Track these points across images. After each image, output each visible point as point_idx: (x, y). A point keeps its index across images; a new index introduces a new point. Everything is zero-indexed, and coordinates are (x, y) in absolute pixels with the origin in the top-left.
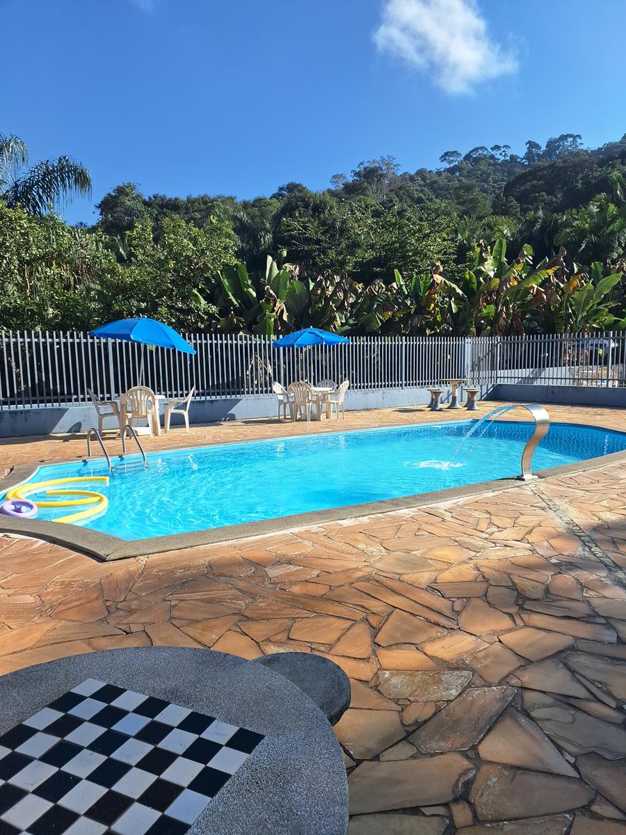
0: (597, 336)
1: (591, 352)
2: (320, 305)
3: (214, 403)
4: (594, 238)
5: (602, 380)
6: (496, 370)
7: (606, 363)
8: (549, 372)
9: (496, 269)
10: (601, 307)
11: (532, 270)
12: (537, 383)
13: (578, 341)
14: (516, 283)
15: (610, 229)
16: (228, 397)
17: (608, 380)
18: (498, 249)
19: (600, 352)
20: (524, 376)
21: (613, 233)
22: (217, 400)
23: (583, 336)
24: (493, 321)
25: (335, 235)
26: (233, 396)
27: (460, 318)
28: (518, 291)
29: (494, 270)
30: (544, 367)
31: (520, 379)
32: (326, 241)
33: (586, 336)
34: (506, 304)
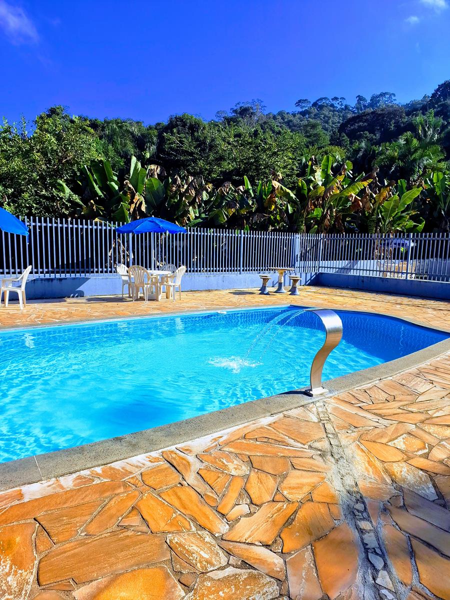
0: (400, 236)
1: (395, 249)
2: (176, 201)
3: (63, 280)
4: (401, 164)
5: (402, 273)
6: (319, 261)
7: (406, 259)
8: (361, 264)
9: (323, 180)
10: (404, 214)
11: (352, 181)
12: (352, 273)
13: (385, 241)
14: (338, 192)
15: (413, 157)
16: (78, 275)
17: (407, 273)
18: (326, 163)
19: (402, 249)
20: (340, 267)
21: (415, 160)
22: (66, 279)
23: (389, 236)
24: (320, 222)
25: (205, 150)
26: (83, 275)
27: (294, 218)
28: (341, 198)
29: (322, 181)
30: (356, 259)
31: (337, 269)
32: (197, 154)
33: (391, 236)
34: (330, 208)
